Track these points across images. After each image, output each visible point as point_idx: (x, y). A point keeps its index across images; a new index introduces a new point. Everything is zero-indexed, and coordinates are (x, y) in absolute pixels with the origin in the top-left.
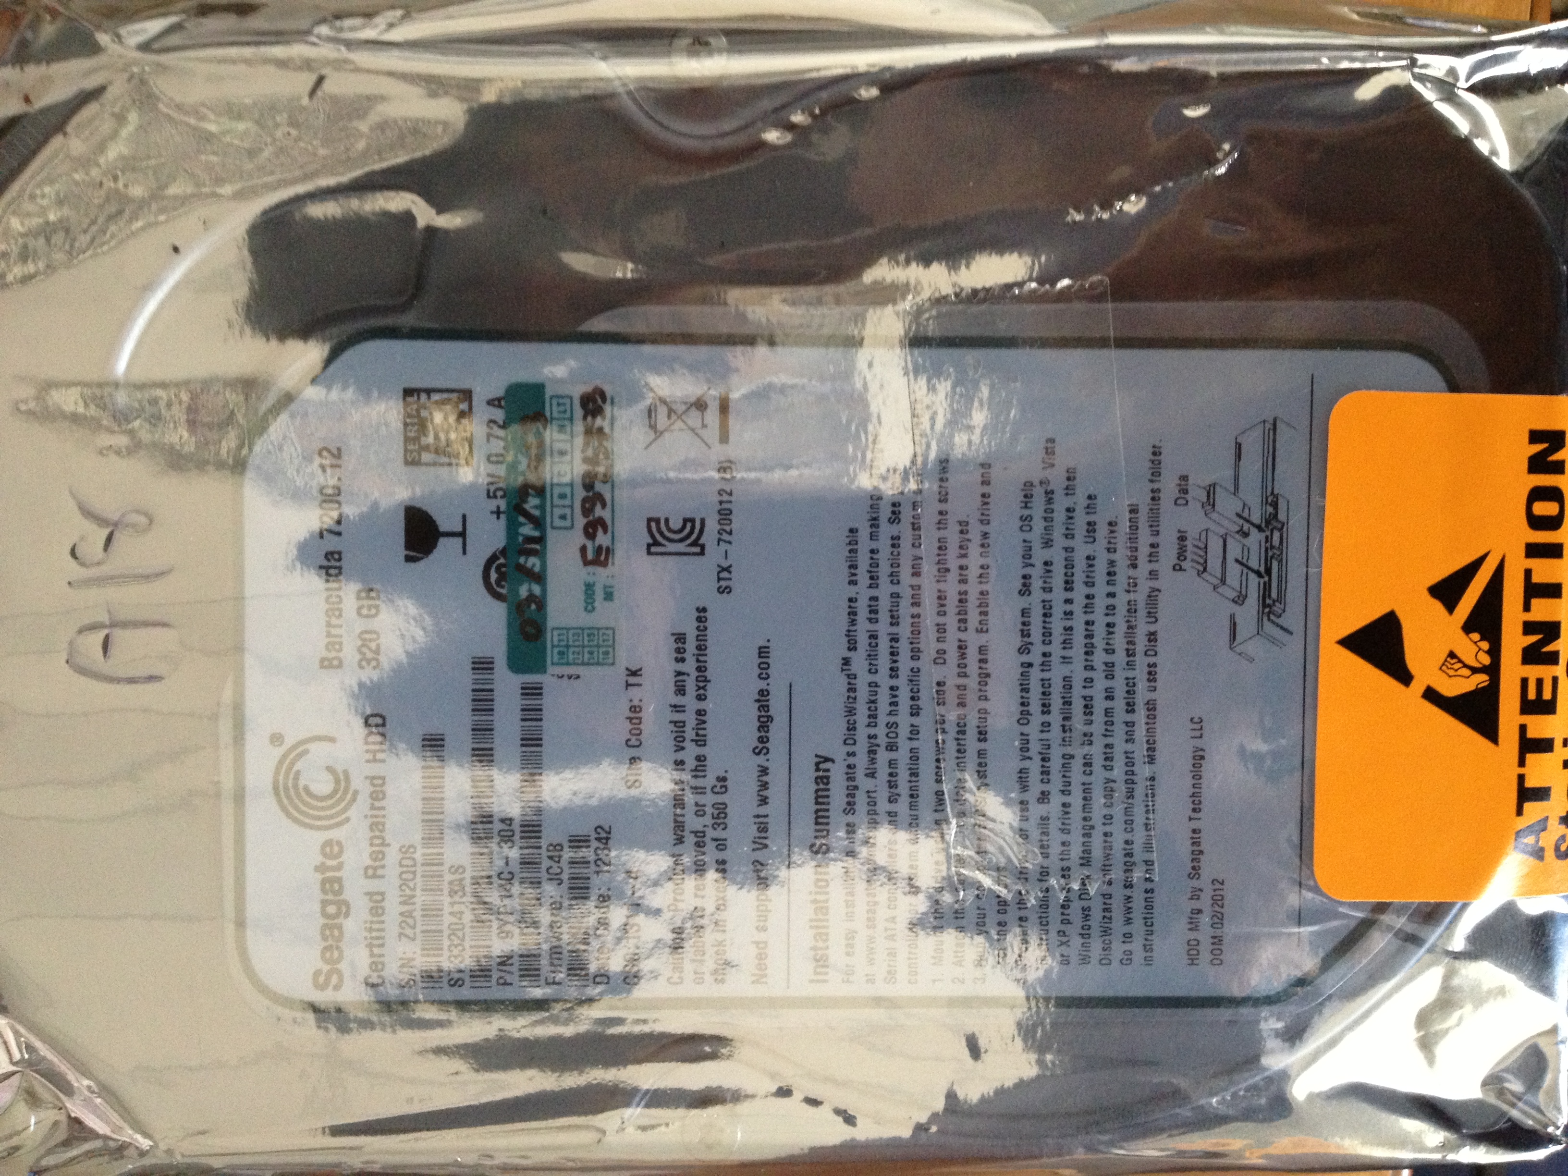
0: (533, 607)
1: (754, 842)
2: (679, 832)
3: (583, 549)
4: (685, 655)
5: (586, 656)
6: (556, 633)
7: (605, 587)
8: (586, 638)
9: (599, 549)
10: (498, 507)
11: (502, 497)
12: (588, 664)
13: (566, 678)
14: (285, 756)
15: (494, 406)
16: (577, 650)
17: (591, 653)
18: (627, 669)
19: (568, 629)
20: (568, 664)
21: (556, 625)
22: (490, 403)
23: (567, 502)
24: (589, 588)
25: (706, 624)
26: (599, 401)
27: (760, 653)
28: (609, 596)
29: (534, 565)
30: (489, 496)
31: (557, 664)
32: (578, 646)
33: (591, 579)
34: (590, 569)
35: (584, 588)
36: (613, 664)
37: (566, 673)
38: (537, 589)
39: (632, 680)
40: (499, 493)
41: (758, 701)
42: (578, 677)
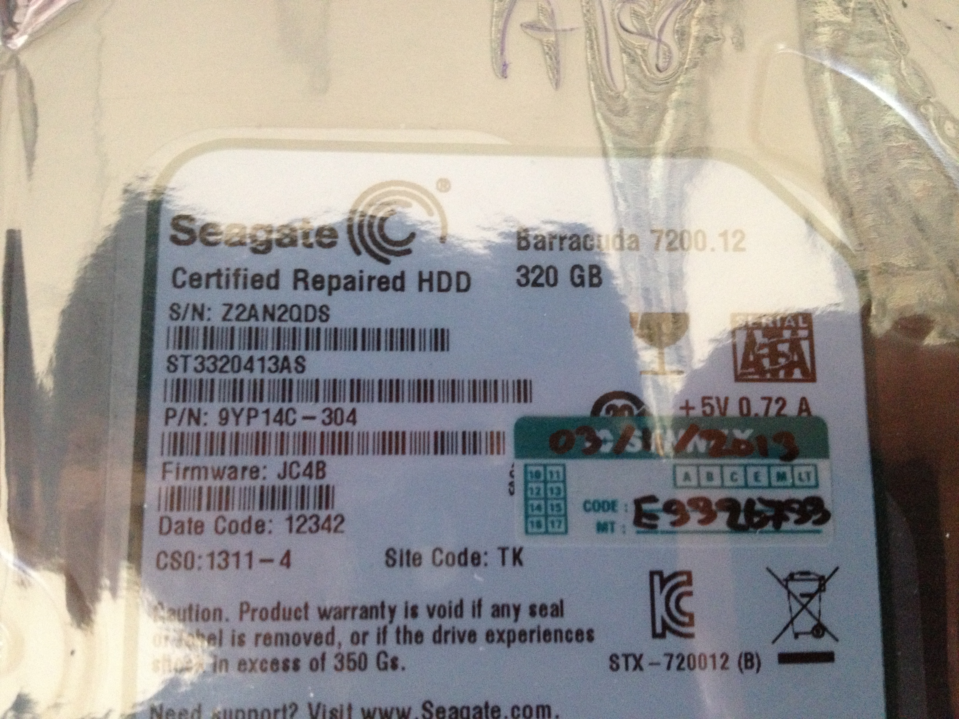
0: (588, 445)
1: (319, 706)
2: (333, 613)
3: (652, 499)
4: (538, 615)
5: (536, 503)
6: (560, 469)
7: (613, 523)
8: (555, 502)
9: (653, 516)
10: (693, 408)
11: (704, 412)
12: (526, 505)
13: (510, 480)
14: (425, 192)
15: (801, 404)
16: (542, 492)
17: (539, 507)
18: (521, 549)
19: (564, 481)
20: (526, 482)
21: (568, 468)
22: (803, 400)
23: (704, 482)
24: (611, 506)
25: (574, 642)
26: (815, 518)
27: (543, 707)
28: (602, 527)
29: (632, 445)
30: (704, 398)
31: (526, 472)
32: (546, 494)
33: (620, 507)
34: (632, 508)
35: (610, 500)
36: (527, 532)
37: (515, 479)
38: (606, 448)
39: (509, 555)
40: (708, 409)
41: (487, 706)
42: (512, 493)
